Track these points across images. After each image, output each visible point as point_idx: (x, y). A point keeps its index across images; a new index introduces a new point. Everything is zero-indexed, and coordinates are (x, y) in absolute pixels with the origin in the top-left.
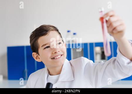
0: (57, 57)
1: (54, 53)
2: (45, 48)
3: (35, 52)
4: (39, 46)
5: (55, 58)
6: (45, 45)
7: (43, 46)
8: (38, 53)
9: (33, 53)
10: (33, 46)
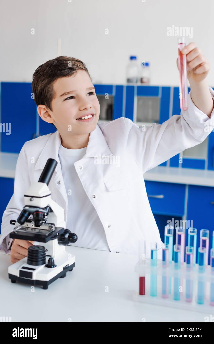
0: (86, 118)
1: (82, 109)
2: (66, 100)
3: (44, 105)
4: (55, 93)
5: (83, 118)
6: (68, 93)
7: (63, 95)
8: (49, 107)
9: (40, 106)
10: (42, 93)
